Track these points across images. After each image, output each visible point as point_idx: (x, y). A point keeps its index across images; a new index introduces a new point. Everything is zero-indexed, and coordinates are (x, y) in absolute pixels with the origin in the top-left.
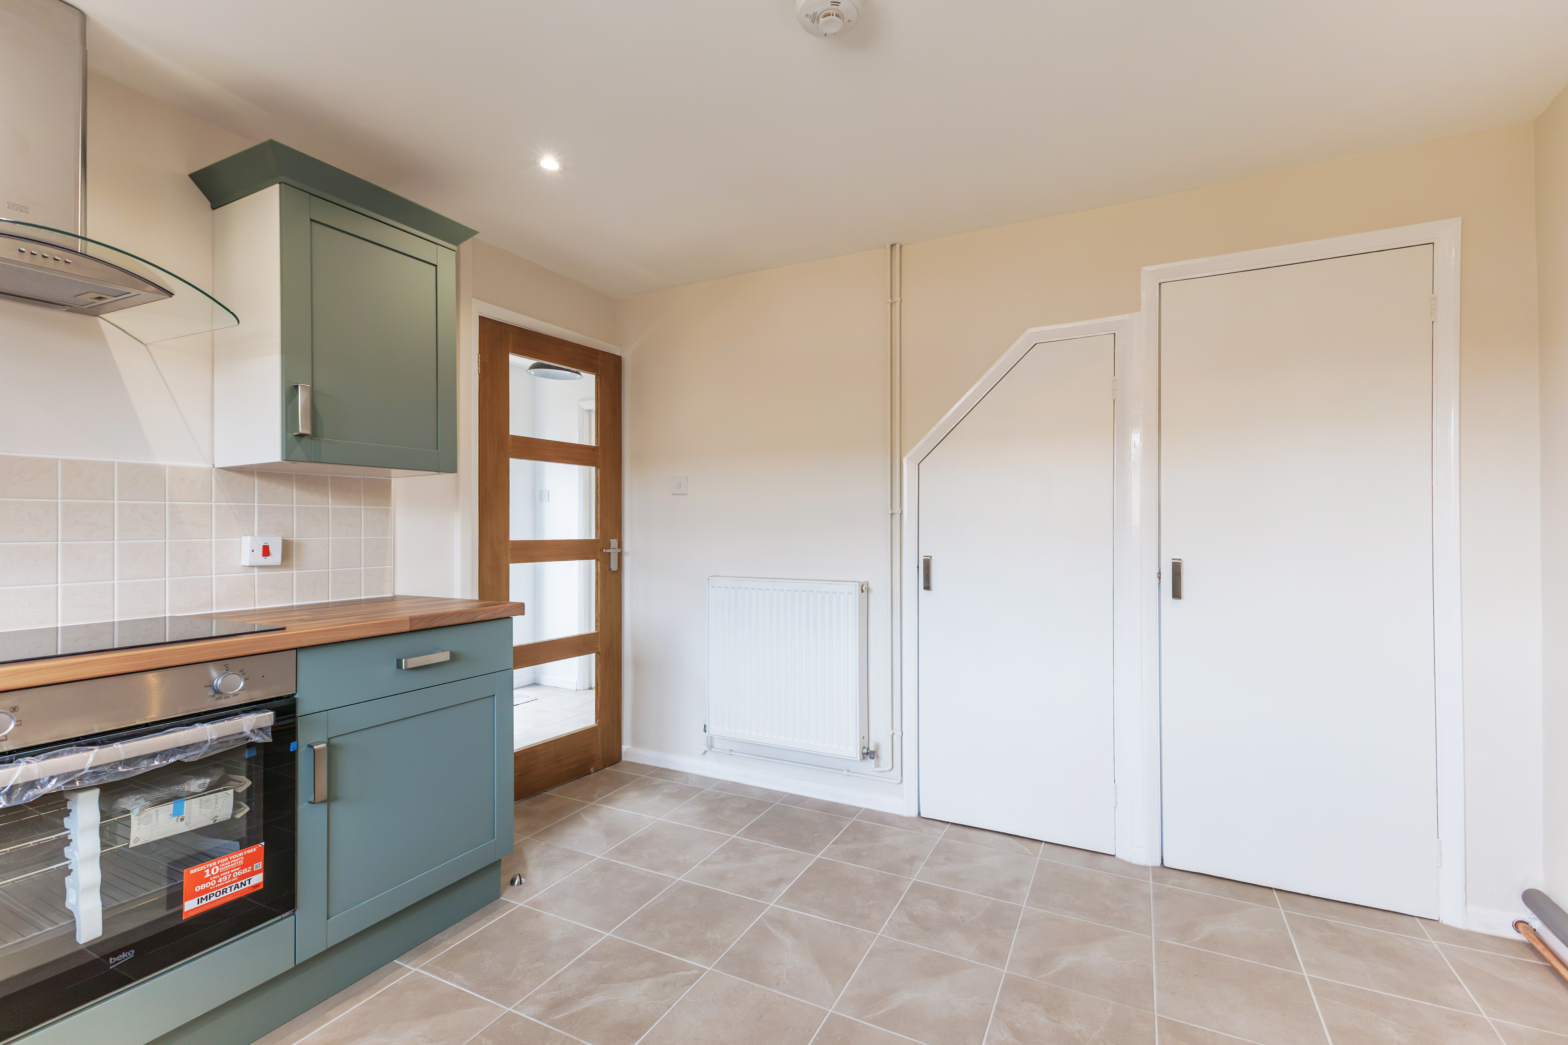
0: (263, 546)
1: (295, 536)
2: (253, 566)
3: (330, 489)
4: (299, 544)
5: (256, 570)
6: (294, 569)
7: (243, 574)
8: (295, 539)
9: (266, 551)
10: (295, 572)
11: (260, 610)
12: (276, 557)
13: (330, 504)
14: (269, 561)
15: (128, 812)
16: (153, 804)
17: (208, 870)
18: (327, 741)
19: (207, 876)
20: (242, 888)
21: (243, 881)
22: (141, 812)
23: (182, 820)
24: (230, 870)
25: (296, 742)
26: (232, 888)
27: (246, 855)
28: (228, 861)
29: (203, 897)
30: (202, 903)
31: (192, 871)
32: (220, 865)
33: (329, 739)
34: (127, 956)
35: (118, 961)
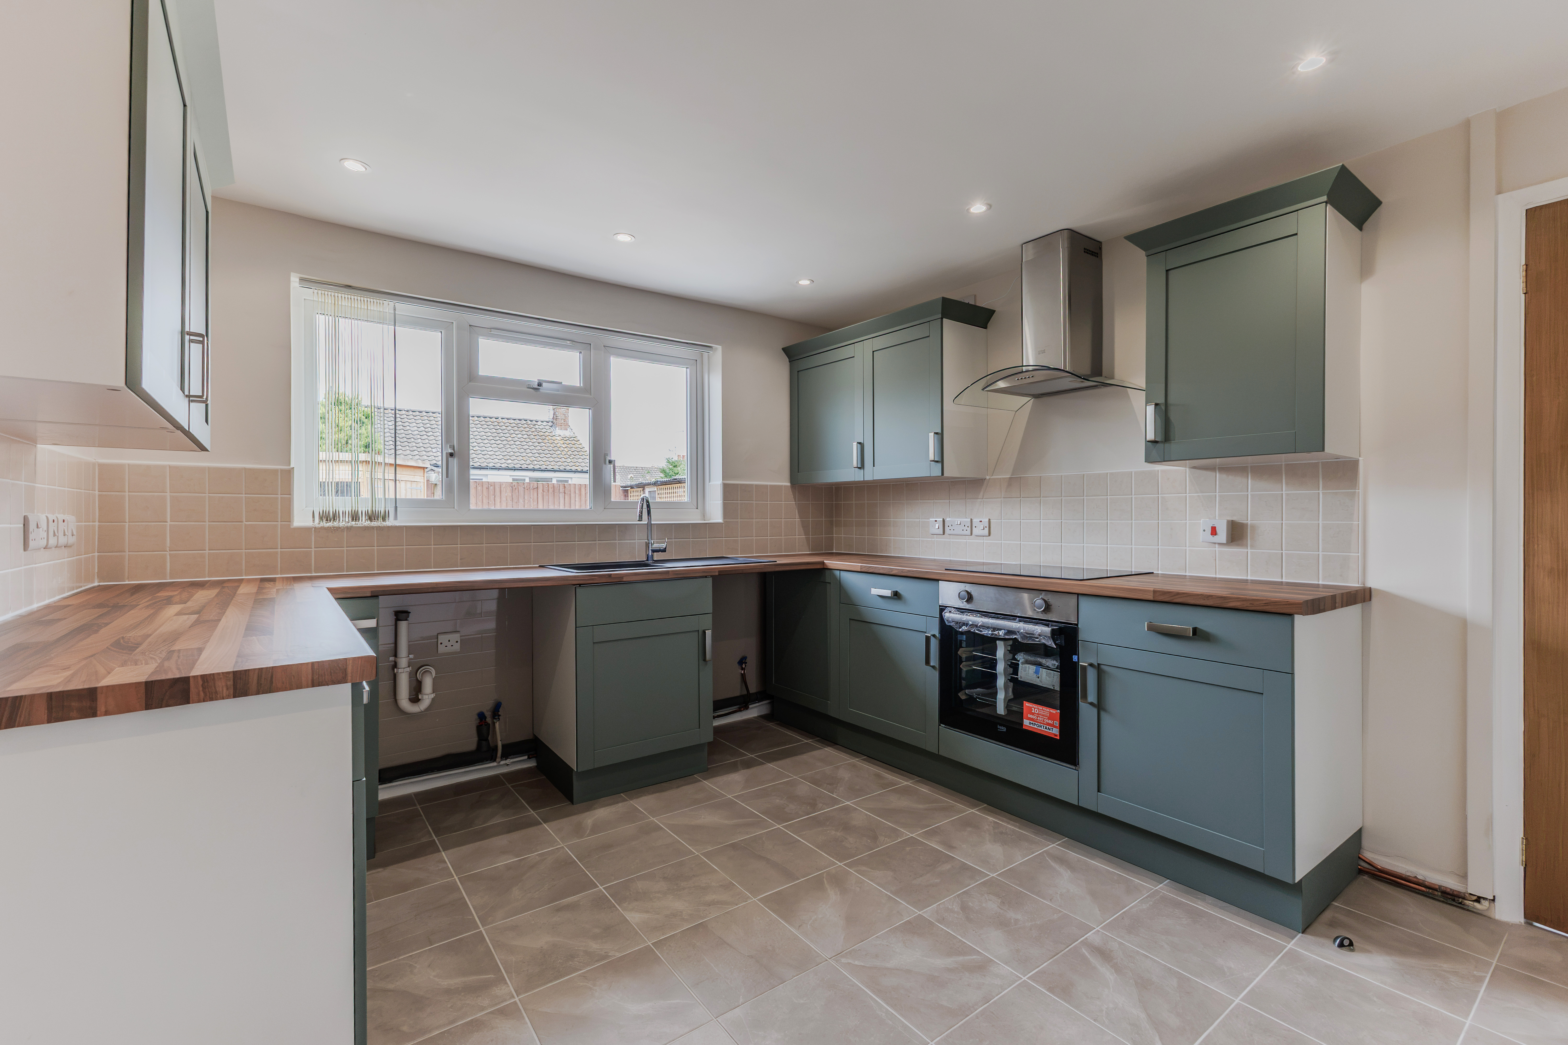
0: (1212, 527)
1: (1249, 519)
2: (1215, 543)
3: (1284, 477)
4: (1254, 527)
5: (1217, 546)
6: (1249, 548)
7: (1207, 549)
8: (1249, 522)
9: (1214, 531)
10: (1249, 551)
11: (1219, 578)
12: (1222, 536)
13: (1285, 490)
14: (1216, 539)
15: (1019, 661)
16: (1027, 662)
17: (1033, 709)
18: (1096, 664)
19: (1033, 711)
20: (1049, 731)
21: (1049, 727)
22: (1022, 663)
23: (1038, 677)
24: (1043, 716)
25: (1077, 656)
26: (1044, 727)
27: (1050, 712)
28: (1042, 710)
29: (1032, 722)
30: (1032, 725)
31: (1027, 704)
32: (1038, 709)
33: (1098, 664)
34: (1004, 729)
35: (1000, 729)
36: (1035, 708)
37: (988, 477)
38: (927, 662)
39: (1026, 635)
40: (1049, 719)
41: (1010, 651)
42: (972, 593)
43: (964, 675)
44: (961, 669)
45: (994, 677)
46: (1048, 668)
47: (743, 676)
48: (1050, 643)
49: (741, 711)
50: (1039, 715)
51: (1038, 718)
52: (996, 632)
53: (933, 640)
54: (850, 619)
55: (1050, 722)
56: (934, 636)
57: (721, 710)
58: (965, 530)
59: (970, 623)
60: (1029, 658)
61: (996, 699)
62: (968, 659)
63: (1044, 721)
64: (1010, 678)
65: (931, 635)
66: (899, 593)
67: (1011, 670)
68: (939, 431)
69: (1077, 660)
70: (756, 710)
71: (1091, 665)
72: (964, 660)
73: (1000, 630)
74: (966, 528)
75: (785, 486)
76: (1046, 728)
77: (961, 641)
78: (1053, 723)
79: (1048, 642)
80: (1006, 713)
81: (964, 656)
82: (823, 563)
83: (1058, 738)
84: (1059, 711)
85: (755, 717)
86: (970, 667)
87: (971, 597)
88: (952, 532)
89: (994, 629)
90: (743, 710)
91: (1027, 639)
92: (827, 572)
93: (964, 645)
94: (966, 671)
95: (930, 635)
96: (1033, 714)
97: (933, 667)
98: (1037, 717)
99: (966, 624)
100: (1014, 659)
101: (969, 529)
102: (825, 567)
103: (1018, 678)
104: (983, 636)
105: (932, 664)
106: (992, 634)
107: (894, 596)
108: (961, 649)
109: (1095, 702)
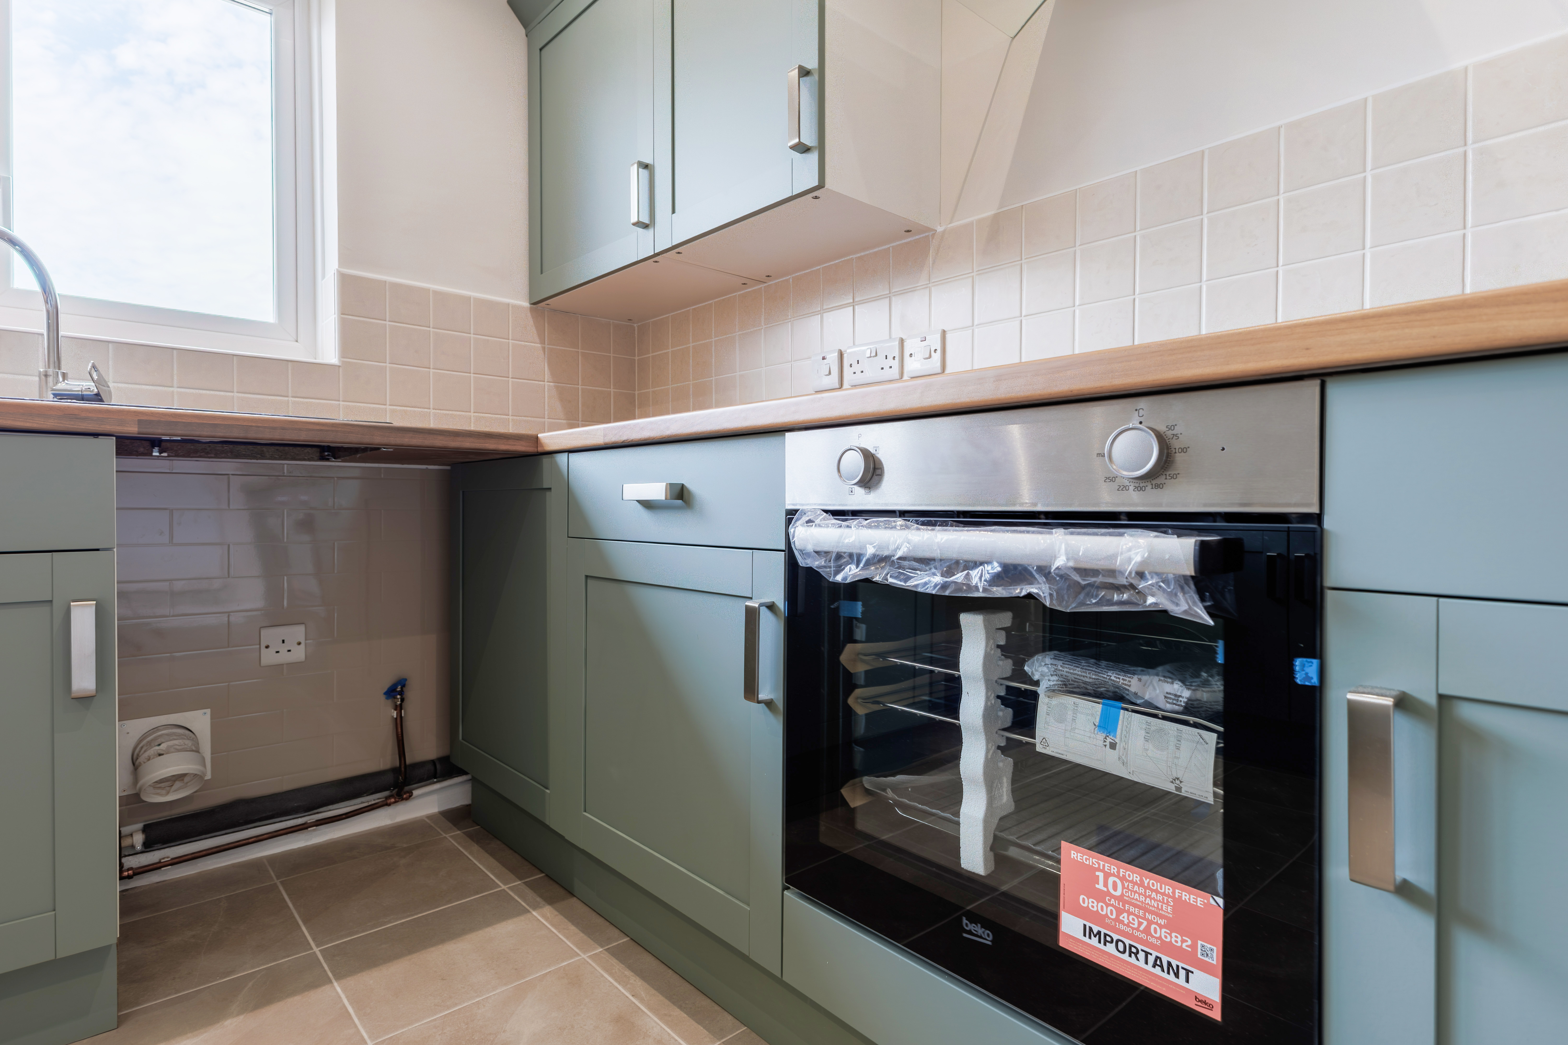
15: (1037, 683)
16: (1070, 688)
17: (1101, 875)
18: (1432, 701)
19: (1100, 886)
20: (1171, 977)
21: (1174, 963)
22: (1052, 691)
23: (1113, 746)
24: (1146, 910)
25: (1315, 662)
26: (1151, 959)
27: (1178, 902)
28: (1142, 884)
29: (1096, 929)
30: (1094, 941)
31: (1073, 854)
32: (1123, 879)
33: (1441, 697)
34: (985, 937)
35: (970, 932)
36: (1107, 876)
37: (940, 229)
38: (751, 689)
39: (1077, 577)
40: (1172, 926)
41: (1005, 650)
42: (881, 455)
43: (860, 729)
44: (849, 712)
45: (954, 735)
46: (1150, 711)
47: (399, 724)
48: (1184, 607)
49: (389, 805)
50: (1125, 902)
51: (1124, 917)
52: (959, 577)
53: (766, 617)
54: (587, 577)
55: (1176, 939)
56: (771, 607)
57: (330, 807)
58: (886, 368)
59: (870, 551)
60: (1078, 671)
61: (957, 814)
62: (875, 677)
63: (1147, 931)
64: (1003, 744)
65: (761, 605)
66: (689, 491)
67: (1006, 715)
68: (812, 64)
69: (1315, 681)
70: (434, 798)
71: (1403, 702)
72: (862, 681)
73: (976, 564)
74: (890, 361)
75: (515, 307)
76: (1157, 962)
77: (850, 621)
78: (1194, 946)
79: (1177, 605)
80: (992, 867)
81: (859, 669)
82: (536, 439)
83: (1216, 1015)
84: (1221, 901)
85: (430, 817)
86: (878, 703)
87: (875, 469)
88: (859, 378)
89: (952, 566)
90: (395, 802)
91: (1077, 594)
92: (546, 460)
93: (860, 632)
94: (867, 716)
95: (757, 606)
96: (1101, 896)
97: (769, 704)
98: (1120, 912)
99: (855, 558)
100: (1019, 674)
101: (896, 364)
102: (540, 449)
103: (1034, 745)
104: (914, 596)
105: (762, 696)
106: (944, 586)
107: (672, 498)
108: (849, 647)
109: (1425, 880)
